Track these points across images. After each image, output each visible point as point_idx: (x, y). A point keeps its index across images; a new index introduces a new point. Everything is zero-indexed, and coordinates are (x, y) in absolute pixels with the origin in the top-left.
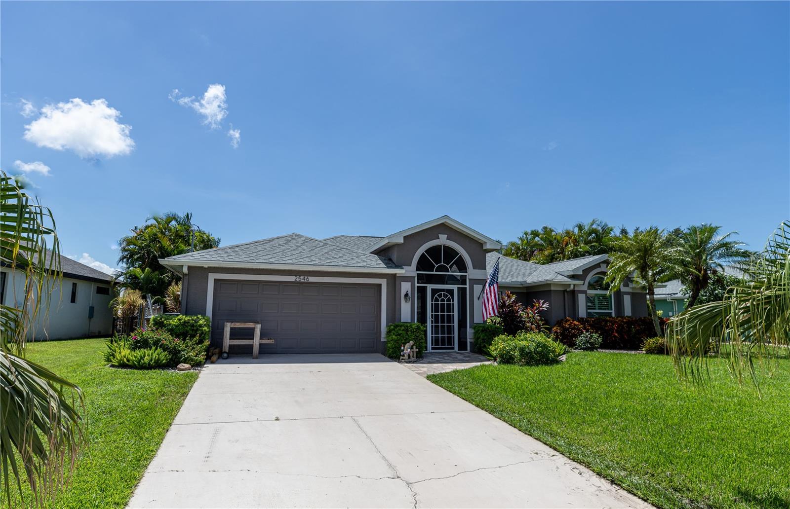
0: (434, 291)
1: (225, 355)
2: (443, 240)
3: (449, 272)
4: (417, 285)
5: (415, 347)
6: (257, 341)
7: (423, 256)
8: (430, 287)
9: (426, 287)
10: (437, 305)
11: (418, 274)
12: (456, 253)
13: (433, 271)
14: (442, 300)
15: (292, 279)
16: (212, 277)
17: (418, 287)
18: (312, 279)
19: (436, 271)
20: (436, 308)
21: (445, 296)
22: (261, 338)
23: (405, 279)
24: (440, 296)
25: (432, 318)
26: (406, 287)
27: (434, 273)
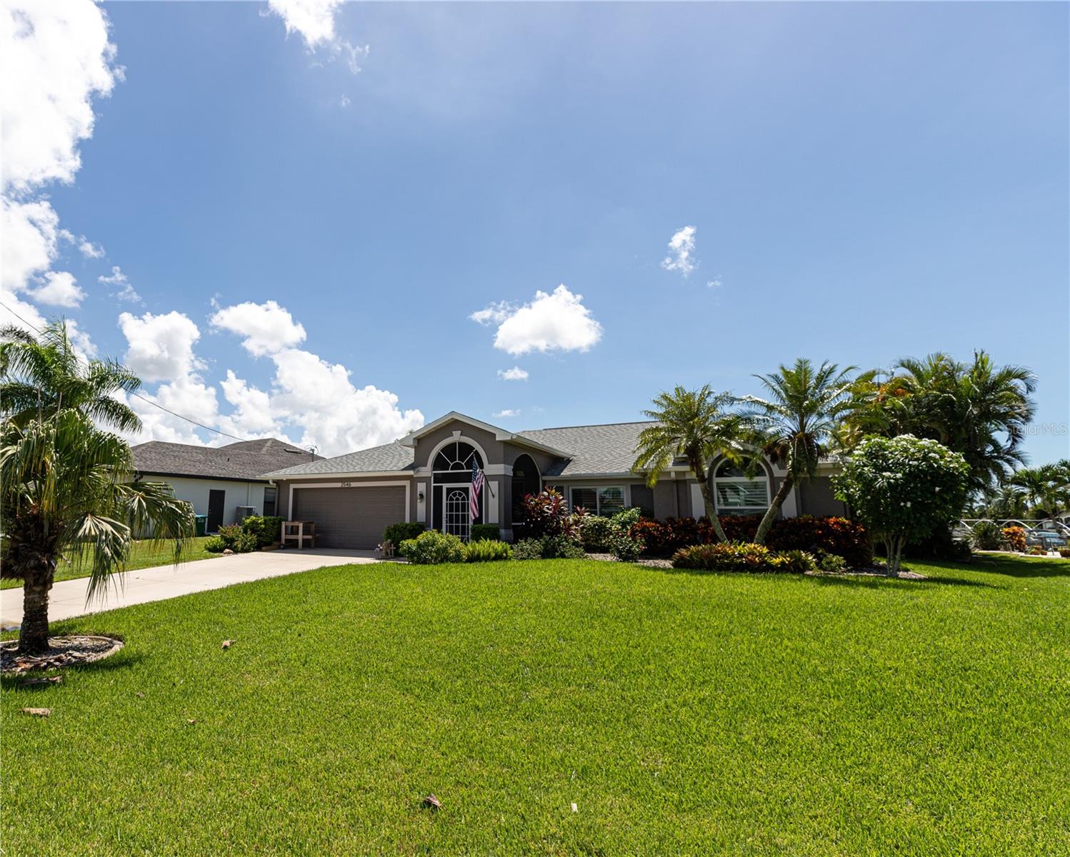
0: (449, 490)
1: (282, 546)
2: (457, 437)
3: (464, 469)
4: (433, 485)
5: (392, 545)
6: (300, 537)
7: (439, 455)
8: (445, 486)
9: (442, 486)
10: (451, 505)
11: (434, 474)
12: (471, 448)
13: (448, 470)
14: (457, 499)
15: (339, 485)
16: (292, 486)
17: (434, 486)
18: (353, 485)
19: (451, 469)
20: (450, 507)
21: (460, 495)
22: (303, 534)
23: (422, 479)
24: (455, 495)
25: (447, 518)
26: (421, 487)
27: (450, 471)
